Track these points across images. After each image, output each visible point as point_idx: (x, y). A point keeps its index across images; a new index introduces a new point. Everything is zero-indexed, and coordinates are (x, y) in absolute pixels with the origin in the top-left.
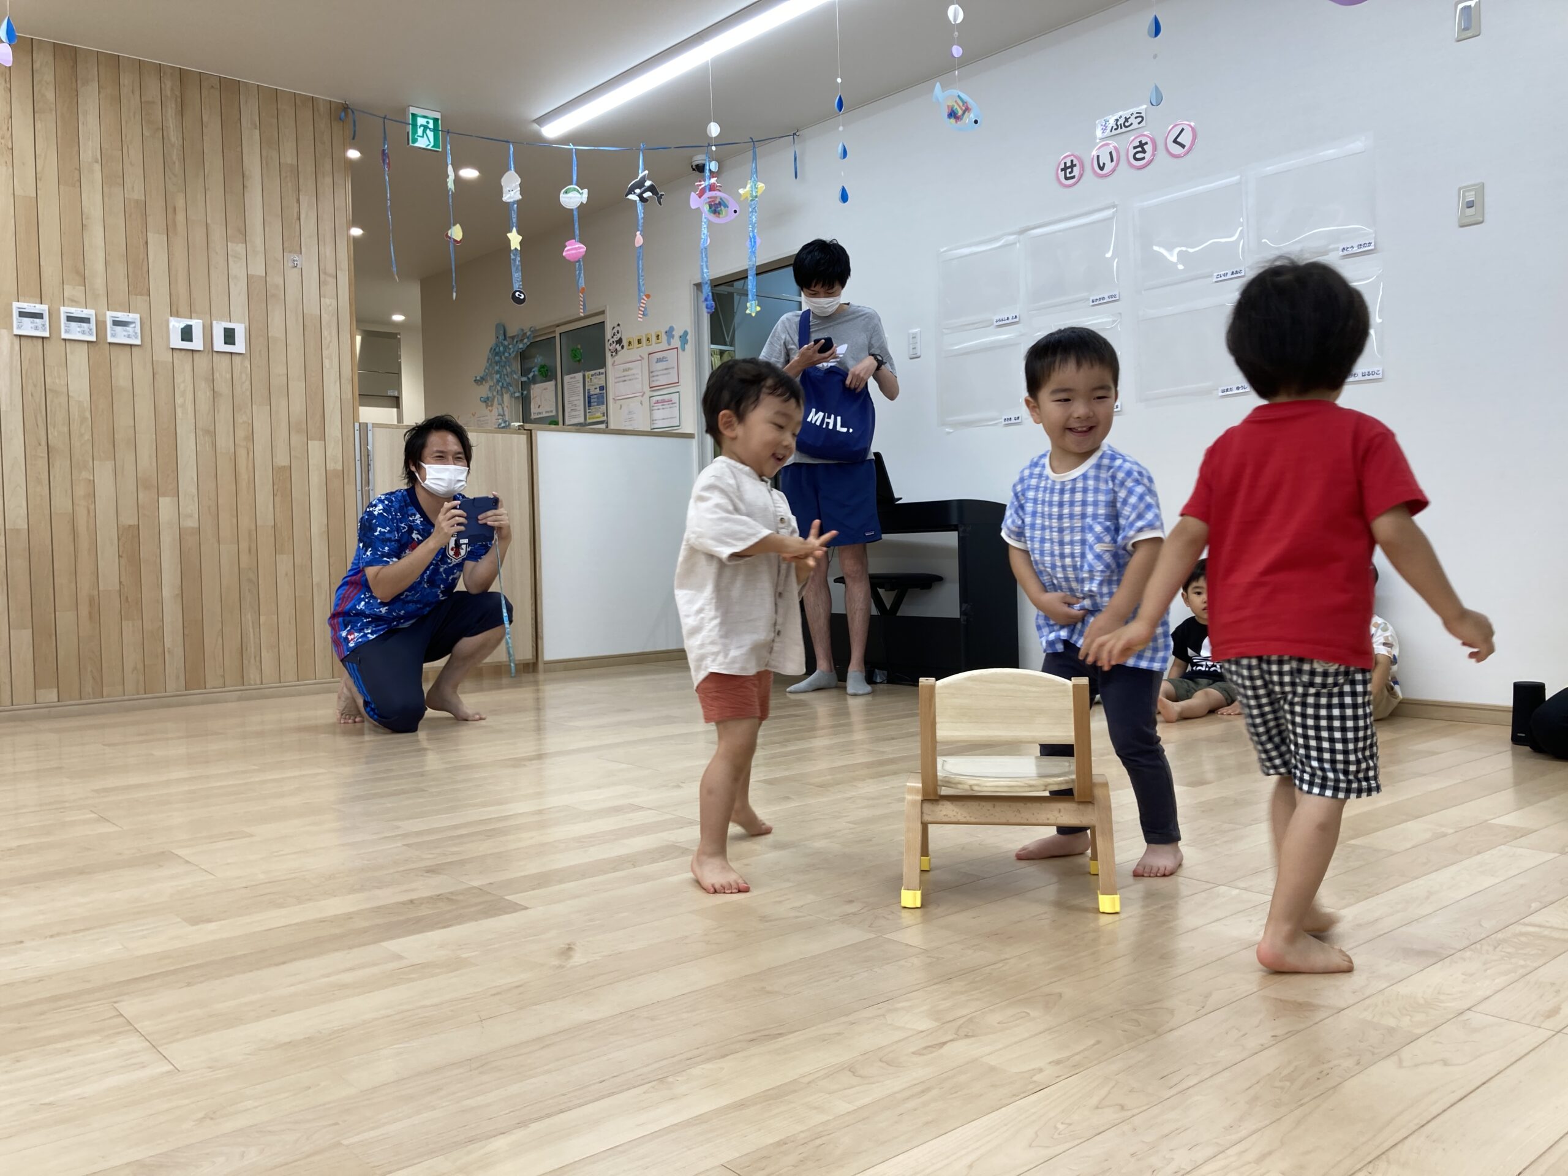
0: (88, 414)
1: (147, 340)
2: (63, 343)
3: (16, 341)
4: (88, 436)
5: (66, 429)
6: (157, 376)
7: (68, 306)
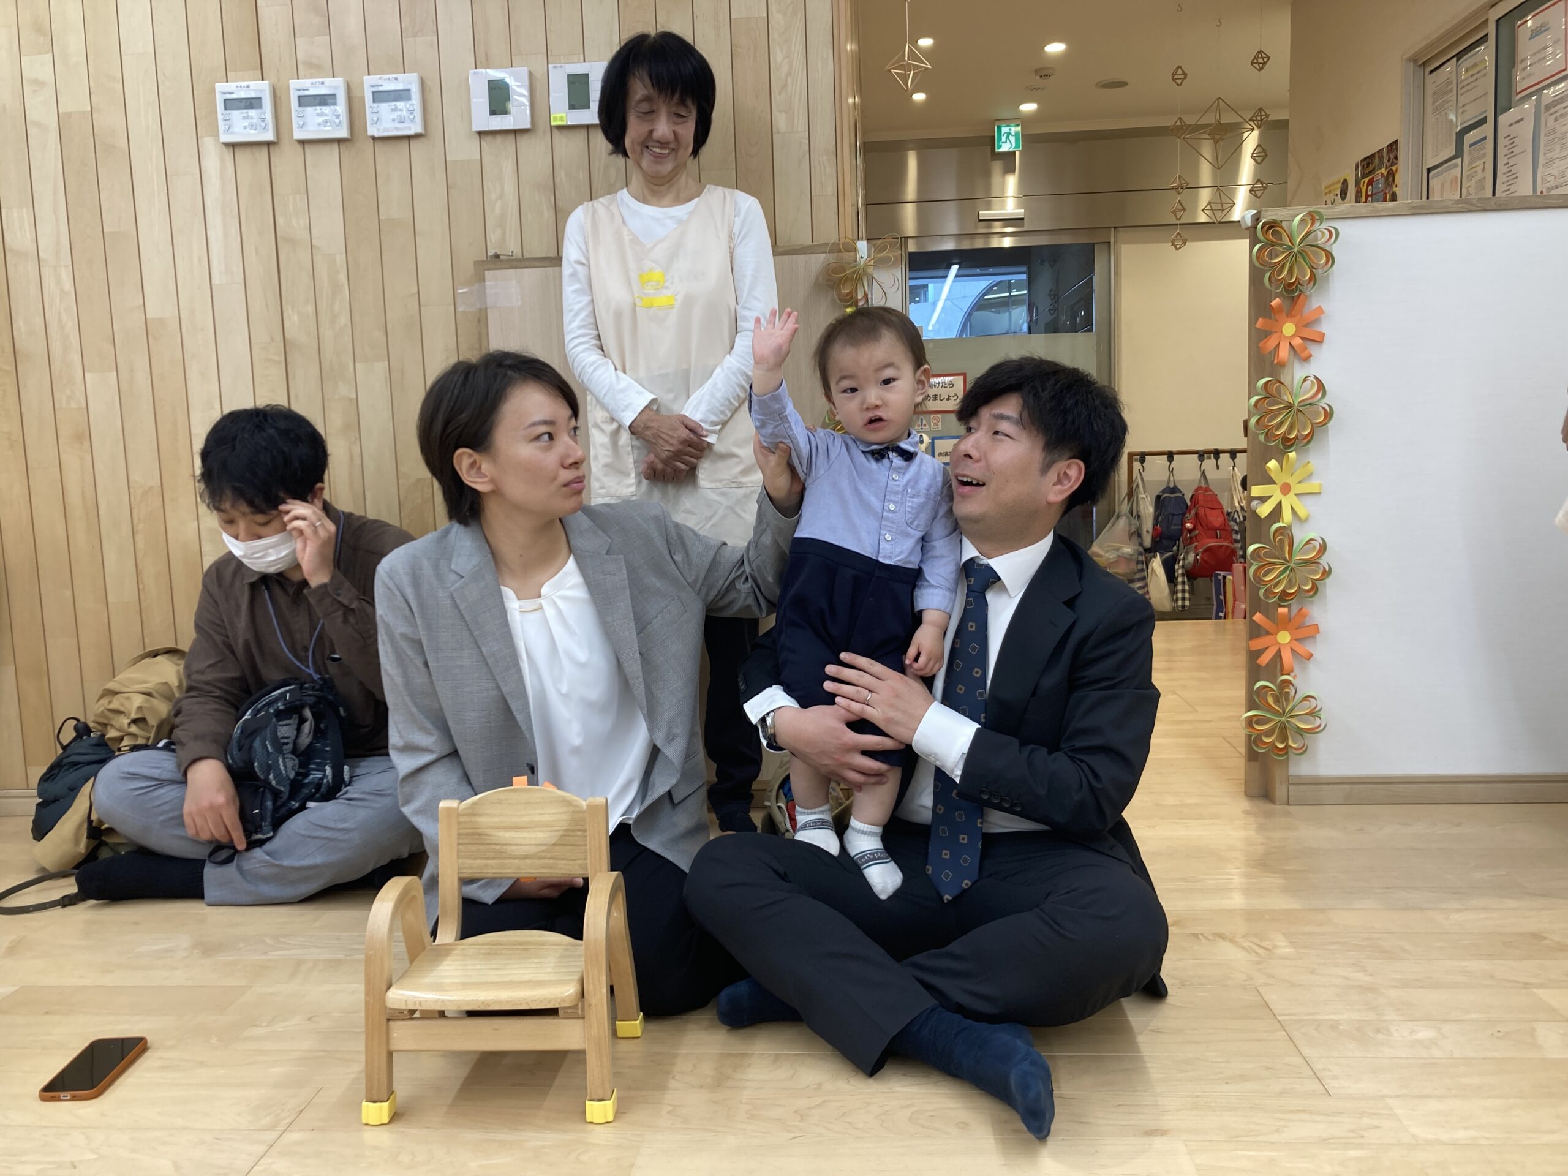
0: (342, 277)
1: (435, 121)
2: (299, 148)
3: (228, 155)
4: (344, 320)
5: (310, 309)
6: (452, 192)
7: (305, 77)
